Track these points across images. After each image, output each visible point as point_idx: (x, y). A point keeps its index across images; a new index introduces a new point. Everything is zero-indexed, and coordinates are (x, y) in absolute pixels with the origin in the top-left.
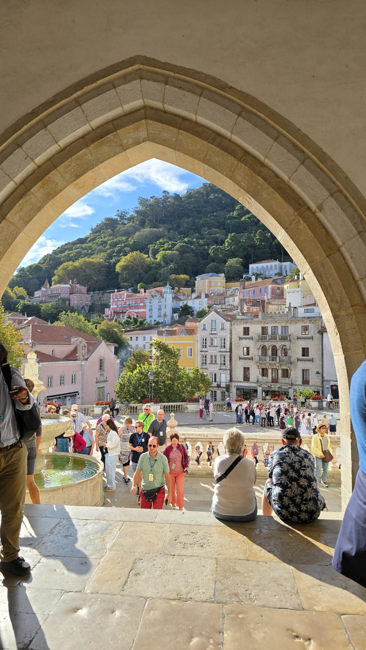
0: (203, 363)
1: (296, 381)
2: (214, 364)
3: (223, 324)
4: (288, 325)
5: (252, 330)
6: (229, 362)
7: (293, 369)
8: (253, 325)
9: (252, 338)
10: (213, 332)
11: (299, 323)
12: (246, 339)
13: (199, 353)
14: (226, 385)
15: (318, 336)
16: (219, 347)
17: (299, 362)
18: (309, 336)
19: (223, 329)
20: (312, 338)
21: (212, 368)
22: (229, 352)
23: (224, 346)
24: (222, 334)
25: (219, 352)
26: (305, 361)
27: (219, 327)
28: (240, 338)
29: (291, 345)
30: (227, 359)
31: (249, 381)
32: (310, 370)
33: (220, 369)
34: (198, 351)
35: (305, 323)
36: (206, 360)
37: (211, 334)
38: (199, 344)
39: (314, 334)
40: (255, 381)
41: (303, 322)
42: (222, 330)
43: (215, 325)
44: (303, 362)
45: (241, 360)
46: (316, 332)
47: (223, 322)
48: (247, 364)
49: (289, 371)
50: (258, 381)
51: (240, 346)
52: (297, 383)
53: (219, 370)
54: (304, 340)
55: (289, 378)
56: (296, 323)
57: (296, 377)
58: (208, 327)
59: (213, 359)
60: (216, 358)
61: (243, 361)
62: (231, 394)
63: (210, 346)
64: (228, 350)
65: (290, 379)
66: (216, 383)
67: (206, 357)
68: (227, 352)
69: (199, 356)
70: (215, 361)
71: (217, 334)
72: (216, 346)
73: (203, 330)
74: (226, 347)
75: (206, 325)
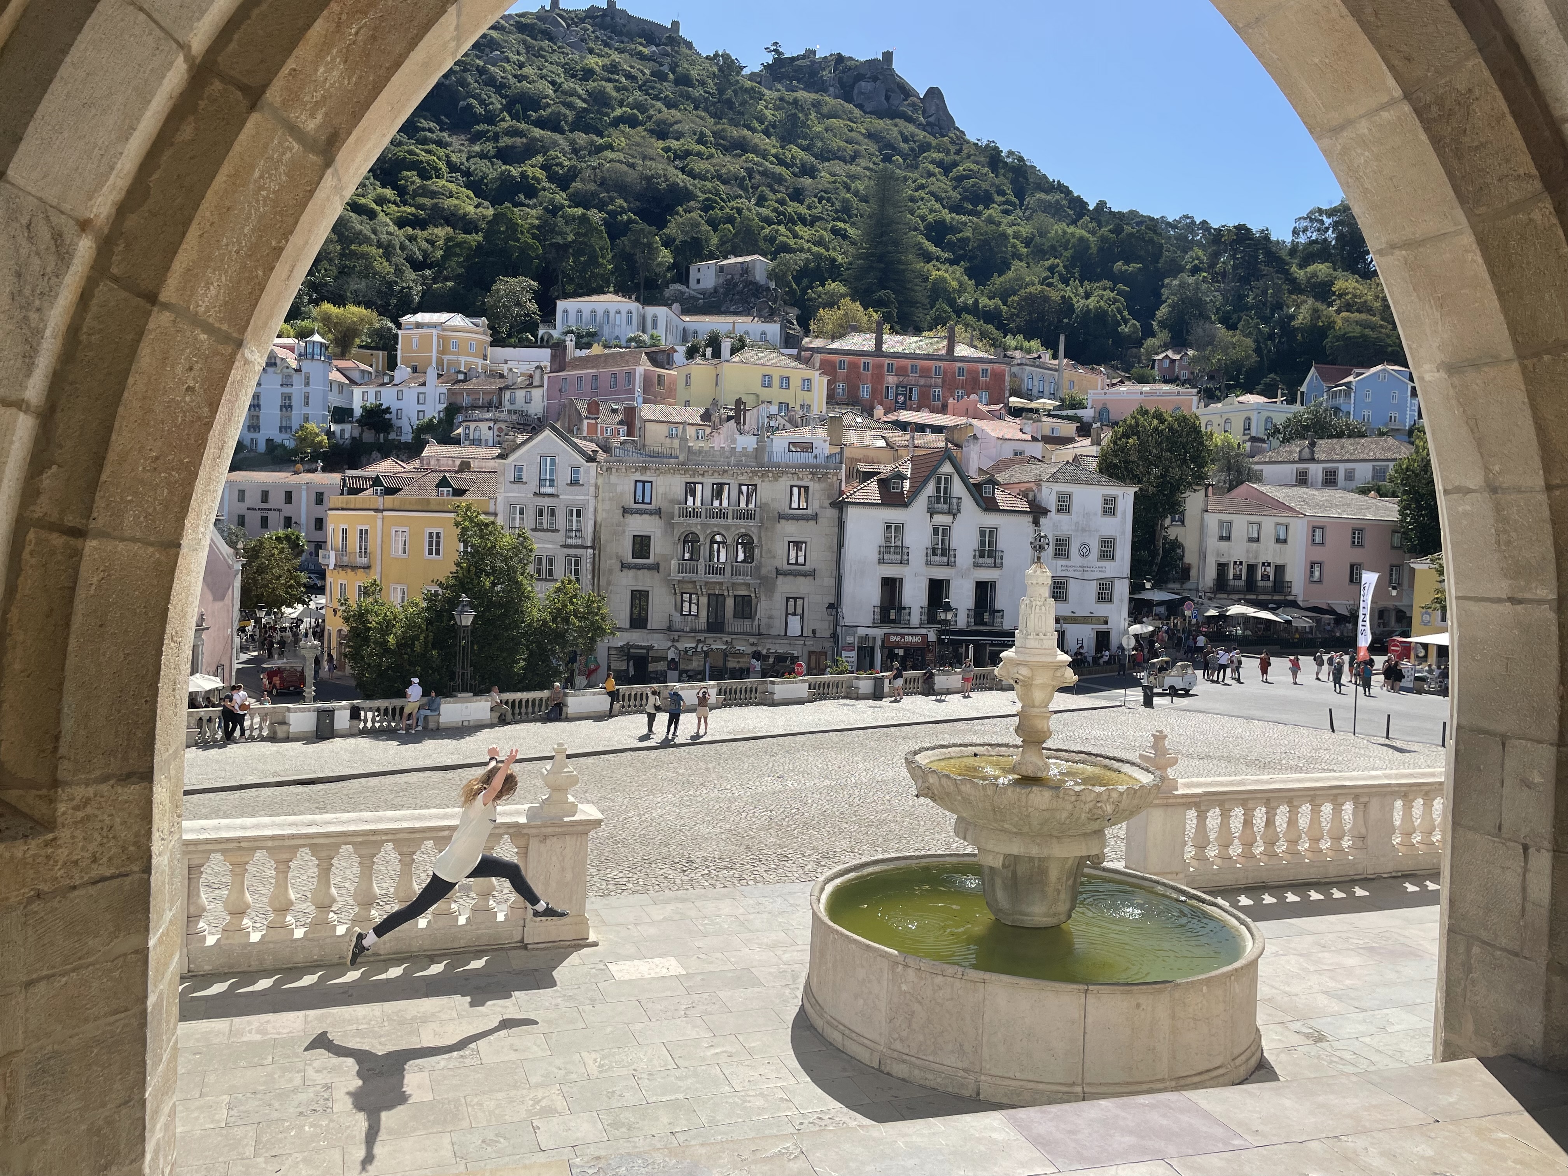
1: (769, 626)
2: (546, 580)
3: (575, 470)
4: (756, 480)
5: (661, 490)
6: (590, 577)
7: (763, 598)
8: (661, 477)
9: (658, 512)
10: (544, 490)
11: (784, 478)
12: (641, 512)
15: (833, 513)
16: (563, 532)
17: (780, 578)
18: (809, 512)
19: (575, 482)
20: (815, 518)
22: (591, 547)
23: (577, 531)
24: (569, 497)
25: (562, 546)
26: (795, 575)
27: (563, 477)
28: (626, 511)
29: (763, 534)
30: (586, 566)
31: (645, 627)
32: (806, 600)
35: (799, 479)
37: (540, 495)
39: (821, 507)
40: (665, 625)
41: (795, 477)
42: (571, 484)
43: (552, 471)
44: (791, 578)
45: (625, 570)
46: (827, 503)
47: (575, 463)
48: (644, 581)
49: (754, 602)
50: (669, 629)
51: (624, 532)
52: (774, 632)
54: (794, 522)
55: (753, 620)
56: (776, 479)
57: (771, 617)
58: (530, 474)
59: (544, 568)
60: (551, 564)
61: (631, 573)
63: (535, 530)
64: (589, 544)
65: (756, 622)
68: (587, 548)
70: (551, 572)
71: (558, 496)
72: (553, 531)
73: (514, 482)
74: (583, 533)
75: (524, 468)
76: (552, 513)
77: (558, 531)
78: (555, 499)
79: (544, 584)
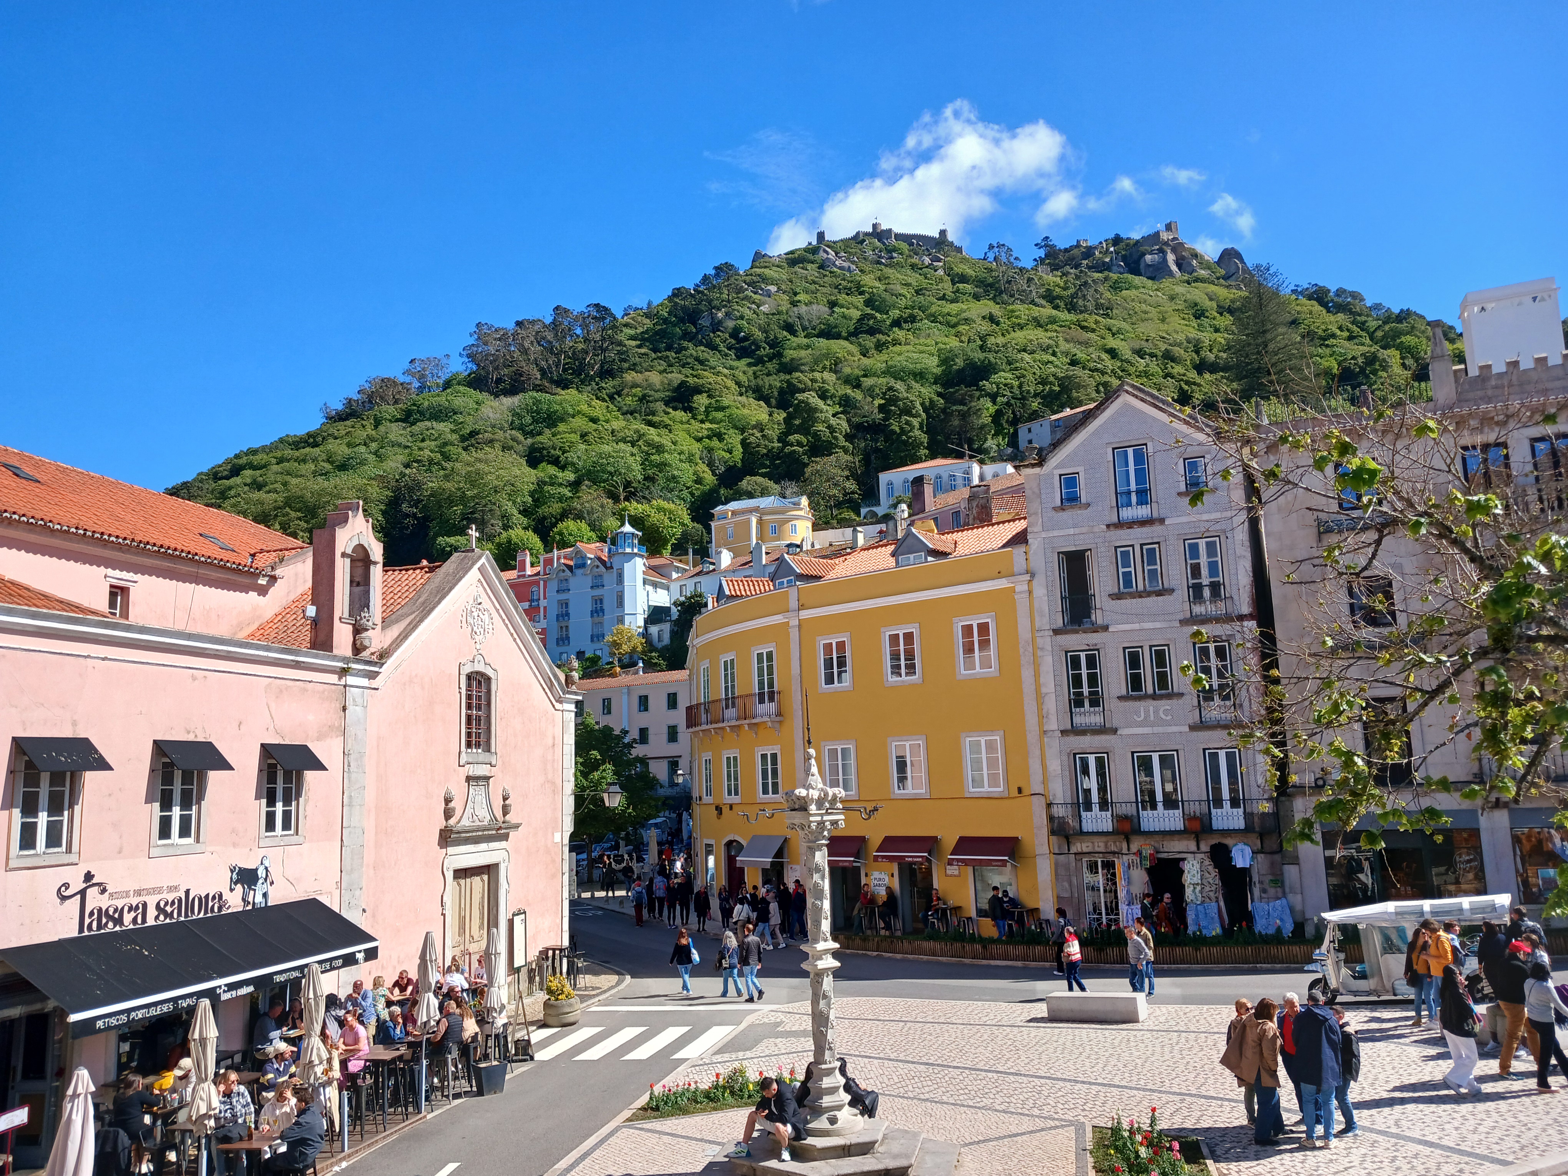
0: (1078, 701)
2: (1154, 697)
3: (1197, 462)
6: (1257, 678)
10: (1127, 513)
12: (1360, 527)
13: (1046, 641)
14: (1248, 816)
16: (1182, 593)
19: (1196, 488)
21: (1140, 725)
22: (1250, 617)
23: (1215, 587)
24: (1186, 518)
25: (1184, 622)
27: (1169, 480)
28: (1322, 530)
30: (1246, 658)
31: (1414, 779)
33: (1201, 726)
34: (1034, 630)
36: (1093, 680)
37: (1120, 525)
38: (1040, 591)
40: (1461, 773)
42: (1188, 493)
43: (1139, 474)
45: (1340, 656)
47: (1191, 451)
53: (1192, 728)
58: (1094, 488)
59: (1148, 671)
60: (1164, 663)
62: (1291, 871)
63: (1117, 596)
64: (1246, 609)
66: (1178, 813)
67: (1092, 662)
68: (1241, 618)
69: (1049, 660)
70: (1162, 680)
71: (1162, 521)
72: (1159, 593)
73: (1062, 508)
74: (1229, 590)
75: (1082, 479)
76: (1151, 556)
77: (1171, 591)
78: (1157, 529)
79: (1151, 704)
